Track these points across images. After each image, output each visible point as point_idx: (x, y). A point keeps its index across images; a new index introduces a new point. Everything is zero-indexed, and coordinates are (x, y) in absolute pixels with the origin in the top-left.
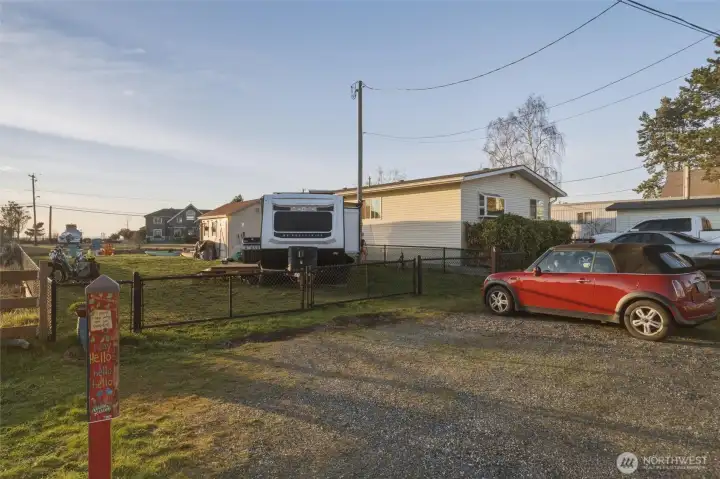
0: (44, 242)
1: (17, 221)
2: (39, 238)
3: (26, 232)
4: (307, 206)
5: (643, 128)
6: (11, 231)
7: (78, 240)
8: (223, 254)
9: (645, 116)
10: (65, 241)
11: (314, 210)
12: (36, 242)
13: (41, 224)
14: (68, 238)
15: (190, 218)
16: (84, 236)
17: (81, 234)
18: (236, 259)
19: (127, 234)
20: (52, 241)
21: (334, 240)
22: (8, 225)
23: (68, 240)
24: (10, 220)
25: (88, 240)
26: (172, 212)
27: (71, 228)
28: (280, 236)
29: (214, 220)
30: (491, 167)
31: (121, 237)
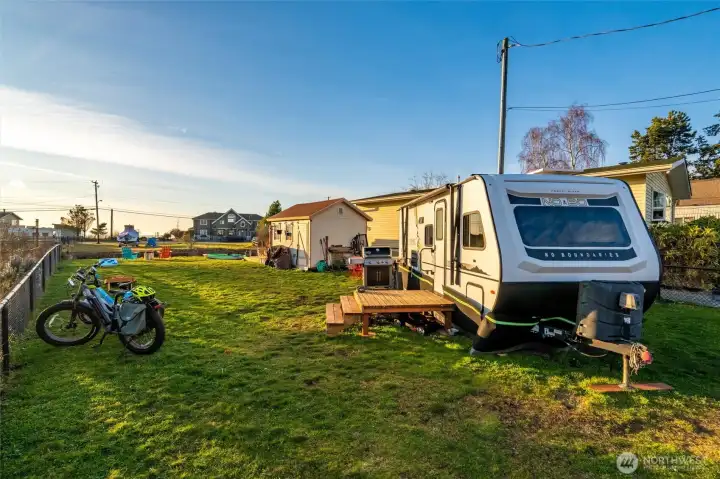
0: (105, 240)
1: (84, 222)
2: (102, 237)
3: (92, 232)
4: (569, 196)
5: (634, 145)
6: (78, 230)
7: (135, 240)
8: (301, 262)
9: (637, 134)
10: (124, 240)
11: (583, 203)
12: (99, 240)
13: (104, 225)
14: (126, 237)
15: (231, 220)
16: (141, 235)
17: (138, 233)
18: (321, 268)
19: (178, 234)
20: (113, 239)
21: (642, 265)
22: (75, 224)
23: (127, 239)
24: (78, 222)
25: (144, 239)
26: (215, 215)
27: (129, 228)
28: (539, 255)
29: (289, 223)
30: (629, 161)
31: (173, 237)
